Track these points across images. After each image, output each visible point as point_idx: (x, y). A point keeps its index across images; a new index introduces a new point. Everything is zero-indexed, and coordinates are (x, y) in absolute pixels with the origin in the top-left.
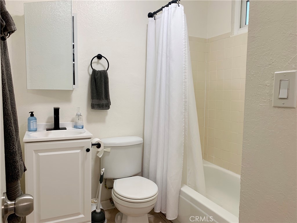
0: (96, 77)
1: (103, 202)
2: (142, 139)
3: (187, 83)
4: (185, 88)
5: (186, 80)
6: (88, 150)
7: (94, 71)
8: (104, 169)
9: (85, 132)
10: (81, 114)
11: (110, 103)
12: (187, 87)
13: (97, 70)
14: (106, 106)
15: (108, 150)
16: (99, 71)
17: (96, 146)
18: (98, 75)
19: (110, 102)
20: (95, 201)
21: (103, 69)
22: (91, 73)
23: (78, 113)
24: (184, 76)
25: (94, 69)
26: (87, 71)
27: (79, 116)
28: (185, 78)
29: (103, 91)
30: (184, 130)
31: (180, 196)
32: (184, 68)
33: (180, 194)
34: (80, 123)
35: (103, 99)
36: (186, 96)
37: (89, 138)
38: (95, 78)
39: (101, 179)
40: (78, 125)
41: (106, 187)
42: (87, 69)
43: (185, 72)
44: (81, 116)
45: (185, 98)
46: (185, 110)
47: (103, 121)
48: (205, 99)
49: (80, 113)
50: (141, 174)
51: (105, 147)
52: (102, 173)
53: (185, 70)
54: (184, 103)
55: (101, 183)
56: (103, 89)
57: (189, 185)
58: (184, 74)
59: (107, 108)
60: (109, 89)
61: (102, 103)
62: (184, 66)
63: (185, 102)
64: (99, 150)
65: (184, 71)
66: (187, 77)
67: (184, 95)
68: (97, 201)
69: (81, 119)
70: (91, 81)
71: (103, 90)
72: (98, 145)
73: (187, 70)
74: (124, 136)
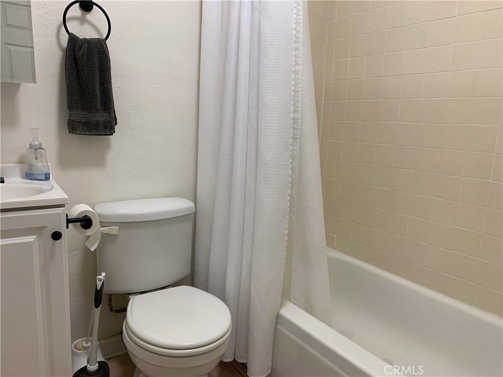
0: (79, 54)
1: (104, 341)
2: (192, 204)
3: (301, 74)
4: (295, 86)
5: (297, 68)
6: (57, 236)
7: (73, 39)
8: (103, 274)
9: (52, 189)
10: (41, 145)
11: (116, 120)
12: (301, 86)
13: (81, 38)
14: (106, 127)
15: (114, 230)
16: (85, 39)
17: (79, 223)
18: (83, 48)
19: (115, 117)
20: (84, 344)
21: (96, 36)
22: (65, 45)
23: (33, 143)
24: (294, 58)
25: (73, 34)
26: (53, 39)
27: (37, 149)
28: (297, 64)
29: (98, 91)
30: (290, 185)
31: (279, 327)
32: (294, 39)
33: (276, 323)
34: (40, 166)
35: (97, 110)
36: (298, 107)
37: (59, 206)
38: (75, 56)
39: (98, 297)
40: (35, 171)
41: (111, 310)
42: (54, 34)
43: (296, 49)
44: (42, 150)
45: (295, 111)
46: (294, 138)
47: (100, 162)
48: (322, 119)
49: (38, 141)
50: (191, 279)
51: (103, 224)
52: (99, 284)
53: (296, 42)
54: (292, 122)
55: (97, 307)
56: (97, 84)
57: (296, 301)
58: (294, 53)
59: (107, 132)
60: (111, 85)
61: (94, 119)
62: (294, 32)
63: (295, 120)
64: (89, 232)
65: (294, 45)
66: (301, 60)
67: (293, 103)
68: (89, 344)
69: (41, 157)
70: (66, 63)
71: (98, 87)
72: (86, 222)
73: (301, 44)
74: (152, 198)
